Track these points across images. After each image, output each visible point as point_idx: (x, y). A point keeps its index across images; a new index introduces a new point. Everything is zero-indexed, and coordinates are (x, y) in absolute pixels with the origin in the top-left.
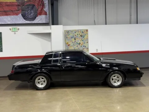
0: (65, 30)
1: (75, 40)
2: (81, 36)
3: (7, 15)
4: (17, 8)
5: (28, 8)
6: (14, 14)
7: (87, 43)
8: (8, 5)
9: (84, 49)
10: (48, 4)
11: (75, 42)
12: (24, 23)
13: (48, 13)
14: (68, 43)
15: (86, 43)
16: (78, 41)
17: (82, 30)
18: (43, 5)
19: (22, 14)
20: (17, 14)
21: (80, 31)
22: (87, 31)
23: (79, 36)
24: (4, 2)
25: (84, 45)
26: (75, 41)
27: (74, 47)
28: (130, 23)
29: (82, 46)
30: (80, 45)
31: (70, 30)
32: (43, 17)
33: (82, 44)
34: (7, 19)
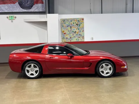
0: (61, 19)
1: (71, 28)
2: (77, 24)
3: (4, 3)
6: (11, 2)
7: (83, 31)
9: (79, 37)
12: (21, 11)
13: (44, 2)
14: (63, 31)
16: (74, 29)
17: (78, 19)
19: (18, 3)
20: (14, 3)
21: (75, 19)
22: (83, 19)
23: (75, 24)
25: (80, 33)
26: (71, 30)
27: (70, 35)
28: (126, 12)
30: (76, 33)
31: (66, 19)
32: (40, 6)
33: (78, 33)
34: (5, 8)
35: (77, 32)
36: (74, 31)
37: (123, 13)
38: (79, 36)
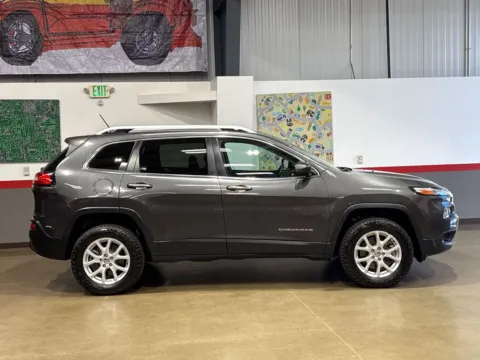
0: (257, 96)
1: (290, 125)
3: (76, 46)
4: (107, 24)
5: (143, 22)
6: (97, 42)
7: (328, 135)
8: (79, 15)
9: (318, 155)
10: (204, 13)
11: (289, 134)
12: (131, 71)
13: (204, 40)
15: (325, 136)
16: (301, 129)
17: (313, 94)
18: (189, 15)
19: (123, 45)
20: (107, 44)
21: (304, 96)
22: (328, 96)
23: (302, 112)
24: (67, 6)
25: (319, 142)
26: (291, 130)
28: (465, 73)
29: (314, 145)
30: (307, 142)
31: (274, 95)
32: (190, 54)
33: (312, 140)
34: (77, 59)
35: (310, 138)
36: (301, 134)
37: (455, 75)
38: (316, 152)
